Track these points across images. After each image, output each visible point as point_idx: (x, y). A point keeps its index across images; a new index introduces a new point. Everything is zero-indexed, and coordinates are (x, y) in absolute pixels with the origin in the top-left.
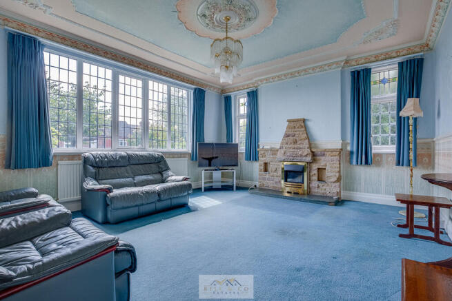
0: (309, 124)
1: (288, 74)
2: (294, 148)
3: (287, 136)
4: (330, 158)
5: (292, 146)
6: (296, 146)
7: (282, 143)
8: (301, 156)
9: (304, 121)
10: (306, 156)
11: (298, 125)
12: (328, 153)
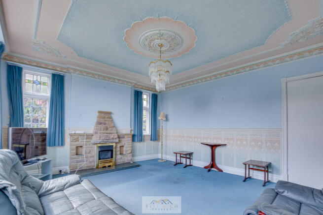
0: (113, 116)
1: (101, 76)
2: (107, 133)
3: (99, 123)
4: (127, 139)
5: (105, 131)
6: (108, 132)
7: (97, 129)
8: (113, 138)
9: (110, 113)
10: (116, 139)
11: (107, 116)
12: (126, 136)
